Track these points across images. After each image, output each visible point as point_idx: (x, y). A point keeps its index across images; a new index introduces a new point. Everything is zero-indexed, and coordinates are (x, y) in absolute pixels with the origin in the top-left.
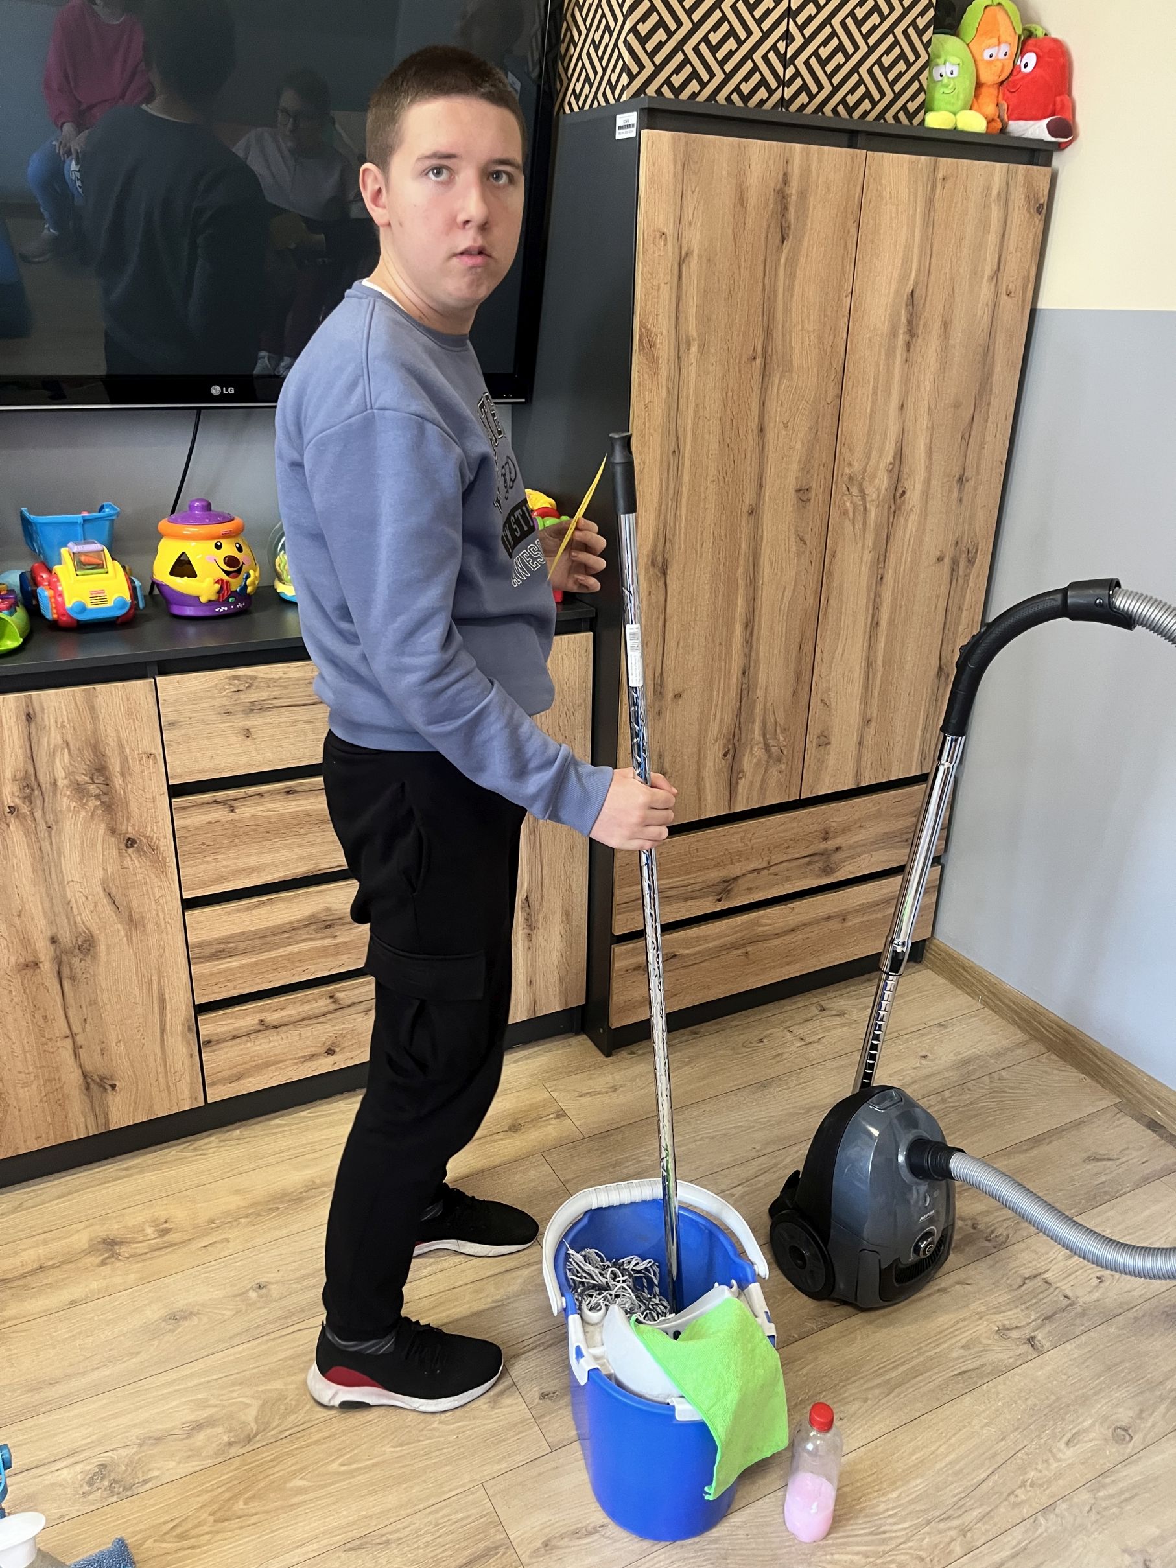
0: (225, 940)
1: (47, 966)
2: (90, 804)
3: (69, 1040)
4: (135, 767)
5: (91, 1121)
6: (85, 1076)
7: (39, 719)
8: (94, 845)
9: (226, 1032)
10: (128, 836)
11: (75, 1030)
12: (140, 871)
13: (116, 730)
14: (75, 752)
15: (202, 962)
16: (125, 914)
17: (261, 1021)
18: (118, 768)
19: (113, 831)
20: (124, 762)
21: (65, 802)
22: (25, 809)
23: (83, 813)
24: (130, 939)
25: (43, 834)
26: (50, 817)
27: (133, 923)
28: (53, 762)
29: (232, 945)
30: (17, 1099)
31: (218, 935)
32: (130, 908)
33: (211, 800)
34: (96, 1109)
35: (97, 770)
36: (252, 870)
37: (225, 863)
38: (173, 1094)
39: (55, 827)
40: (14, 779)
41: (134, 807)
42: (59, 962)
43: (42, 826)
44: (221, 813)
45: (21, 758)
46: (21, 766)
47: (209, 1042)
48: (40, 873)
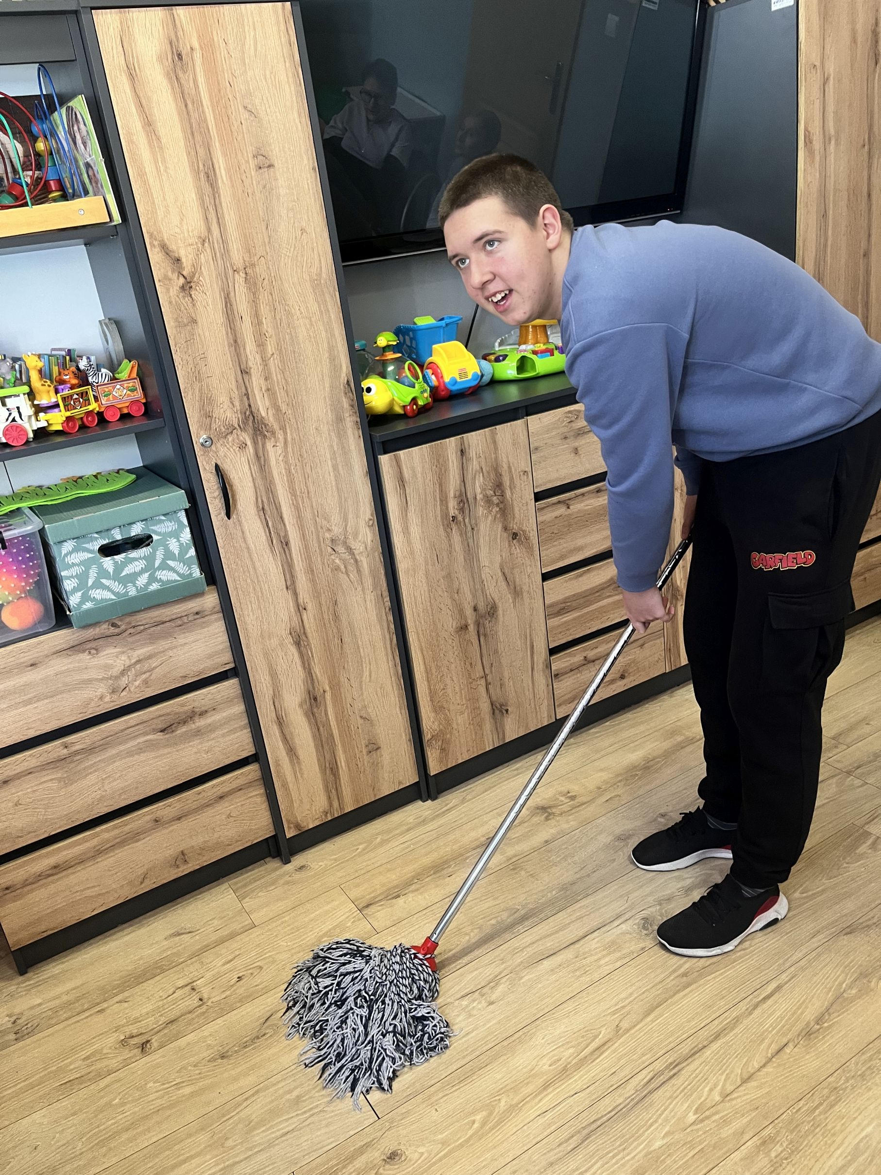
0: (565, 601)
1: (472, 628)
2: (494, 510)
3: (483, 681)
4: (517, 481)
5: (495, 736)
6: (492, 705)
7: (467, 453)
8: (496, 539)
9: (566, 667)
10: (514, 531)
11: (487, 672)
12: (519, 555)
13: (507, 457)
14: (485, 474)
15: (553, 618)
16: (512, 587)
17: (585, 657)
18: (508, 484)
19: (505, 529)
20: (512, 479)
21: (481, 511)
22: (460, 518)
23: (490, 518)
24: (515, 606)
25: (469, 534)
26: (473, 522)
27: (517, 593)
28: (475, 484)
29: (569, 604)
30: (457, 724)
31: (561, 597)
32: (515, 582)
33: (557, 501)
34: (499, 728)
35: (497, 486)
36: (580, 549)
37: (565, 545)
38: (538, 713)
39: (475, 529)
40: (455, 497)
41: (516, 510)
42: (478, 624)
43: (469, 528)
44: (561, 510)
45: (458, 482)
46: (458, 487)
47: (557, 675)
48: (468, 562)
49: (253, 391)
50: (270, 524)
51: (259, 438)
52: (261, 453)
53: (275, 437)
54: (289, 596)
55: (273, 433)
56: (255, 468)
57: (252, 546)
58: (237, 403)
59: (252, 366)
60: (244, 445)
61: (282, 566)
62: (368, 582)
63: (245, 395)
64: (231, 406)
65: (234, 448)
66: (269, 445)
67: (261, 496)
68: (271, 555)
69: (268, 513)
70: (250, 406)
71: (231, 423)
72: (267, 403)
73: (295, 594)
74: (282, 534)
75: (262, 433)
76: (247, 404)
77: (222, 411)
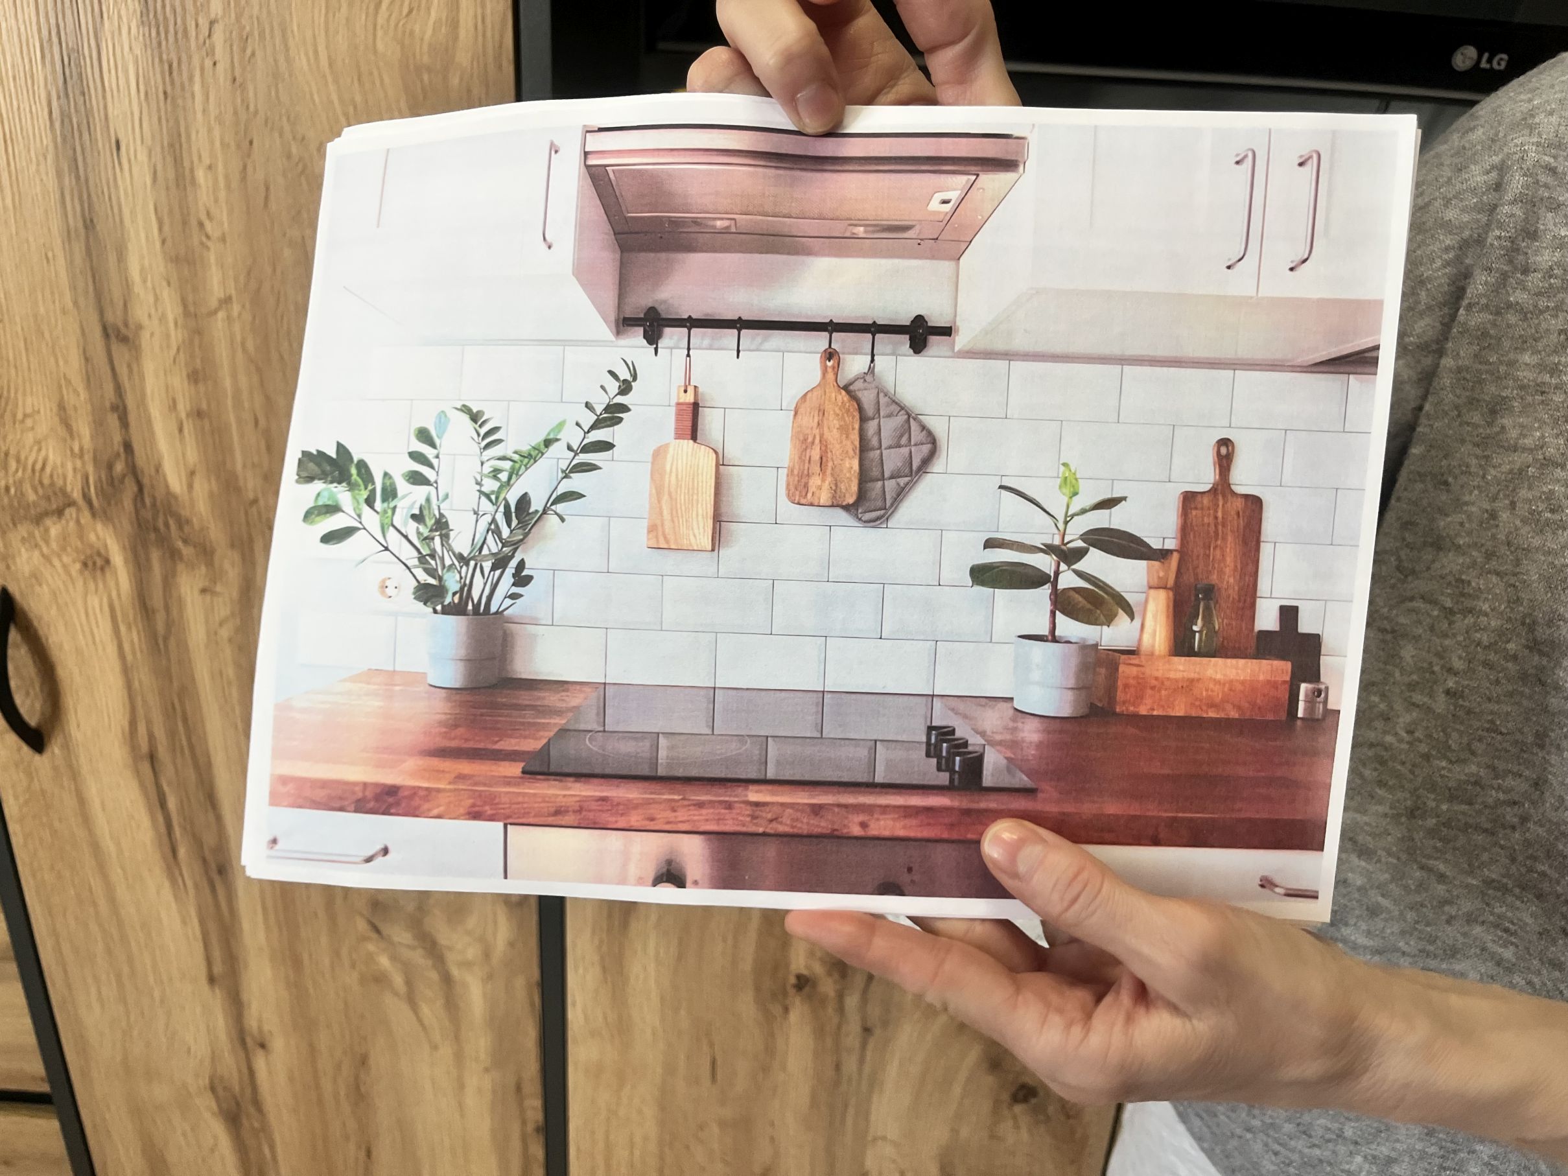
12: (1025, 1150)
19: (993, 1062)
22: (828, 987)
25: (852, 1038)
39: (878, 1032)
43: (853, 1027)
48: (824, 1109)
49: (142, 403)
50: (172, 803)
51: (155, 556)
52: (157, 600)
53: (210, 564)
54: (216, 1001)
55: (206, 553)
56: (134, 638)
57: (108, 845)
58: (84, 429)
59: (145, 321)
60: (99, 562)
61: (202, 922)
62: (480, 1044)
63: (114, 408)
64: (61, 431)
65: (65, 559)
66: (189, 585)
67: (149, 723)
68: (167, 884)
69: (168, 772)
70: (128, 447)
71: (60, 483)
72: (192, 456)
73: (236, 1004)
74: (209, 840)
75: (163, 541)
76: (117, 438)
77: (29, 438)
